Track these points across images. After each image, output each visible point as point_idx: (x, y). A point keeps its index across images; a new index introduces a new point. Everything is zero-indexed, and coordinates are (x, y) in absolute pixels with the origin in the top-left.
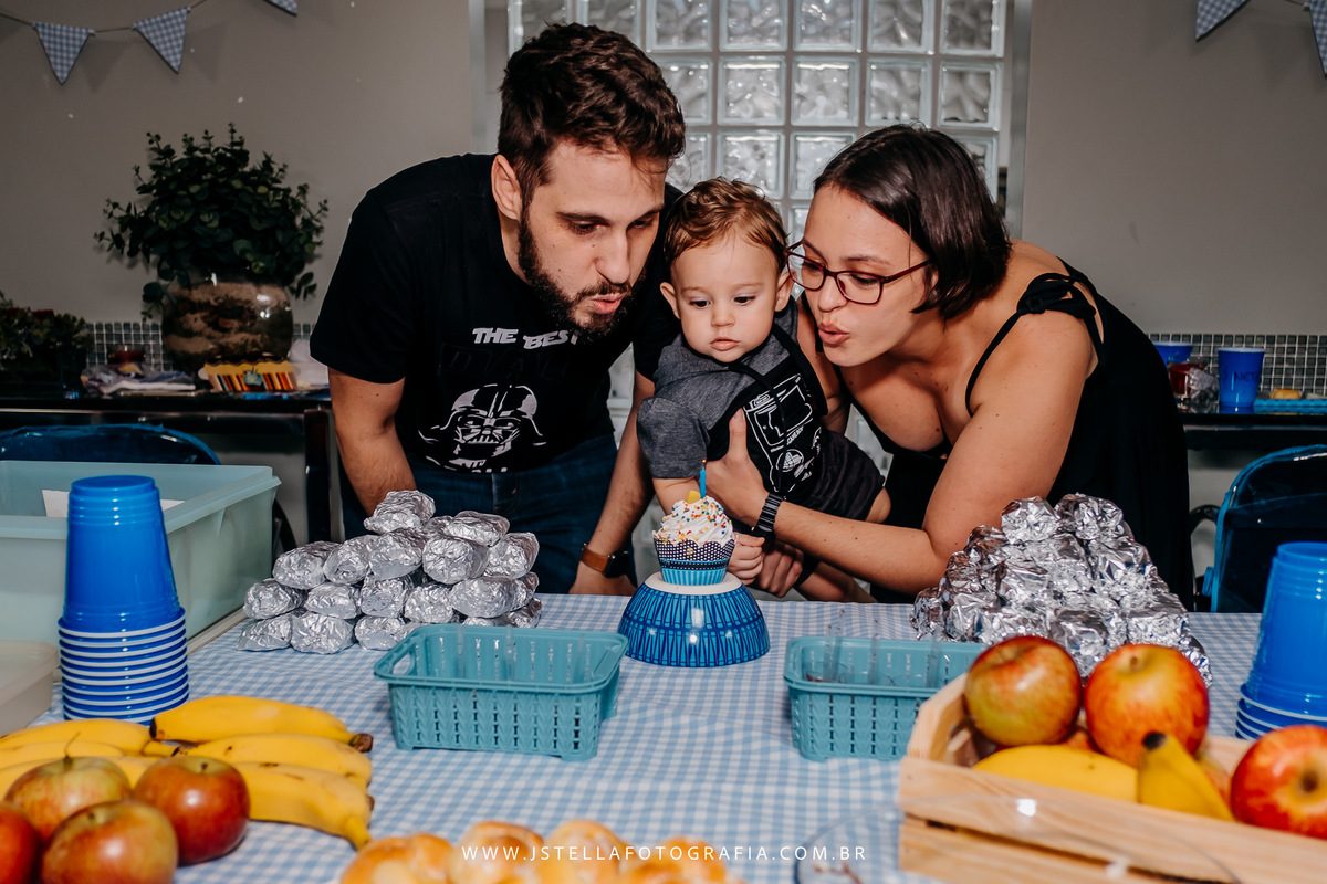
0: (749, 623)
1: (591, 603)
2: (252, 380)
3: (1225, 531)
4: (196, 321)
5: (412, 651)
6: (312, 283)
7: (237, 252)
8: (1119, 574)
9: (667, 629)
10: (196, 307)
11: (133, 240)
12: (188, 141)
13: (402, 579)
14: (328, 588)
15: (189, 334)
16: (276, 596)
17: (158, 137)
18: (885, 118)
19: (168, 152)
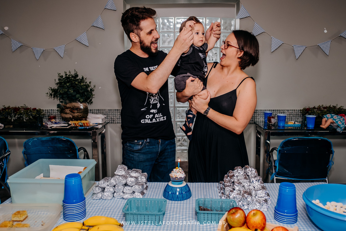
0: (188, 192)
1: (157, 184)
2: (80, 124)
3: (279, 154)
4: (68, 111)
5: (128, 204)
6: (92, 101)
7: (77, 97)
8: (254, 182)
9: (173, 194)
10: (67, 108)
11: (54, 95)
12: (65, 72)
13: (123, 185)
14: (109, 187)
15: (66, 113)
16: (99, 189)
17: (60, 74)
18: (210, 60)
19: (62, 77)
